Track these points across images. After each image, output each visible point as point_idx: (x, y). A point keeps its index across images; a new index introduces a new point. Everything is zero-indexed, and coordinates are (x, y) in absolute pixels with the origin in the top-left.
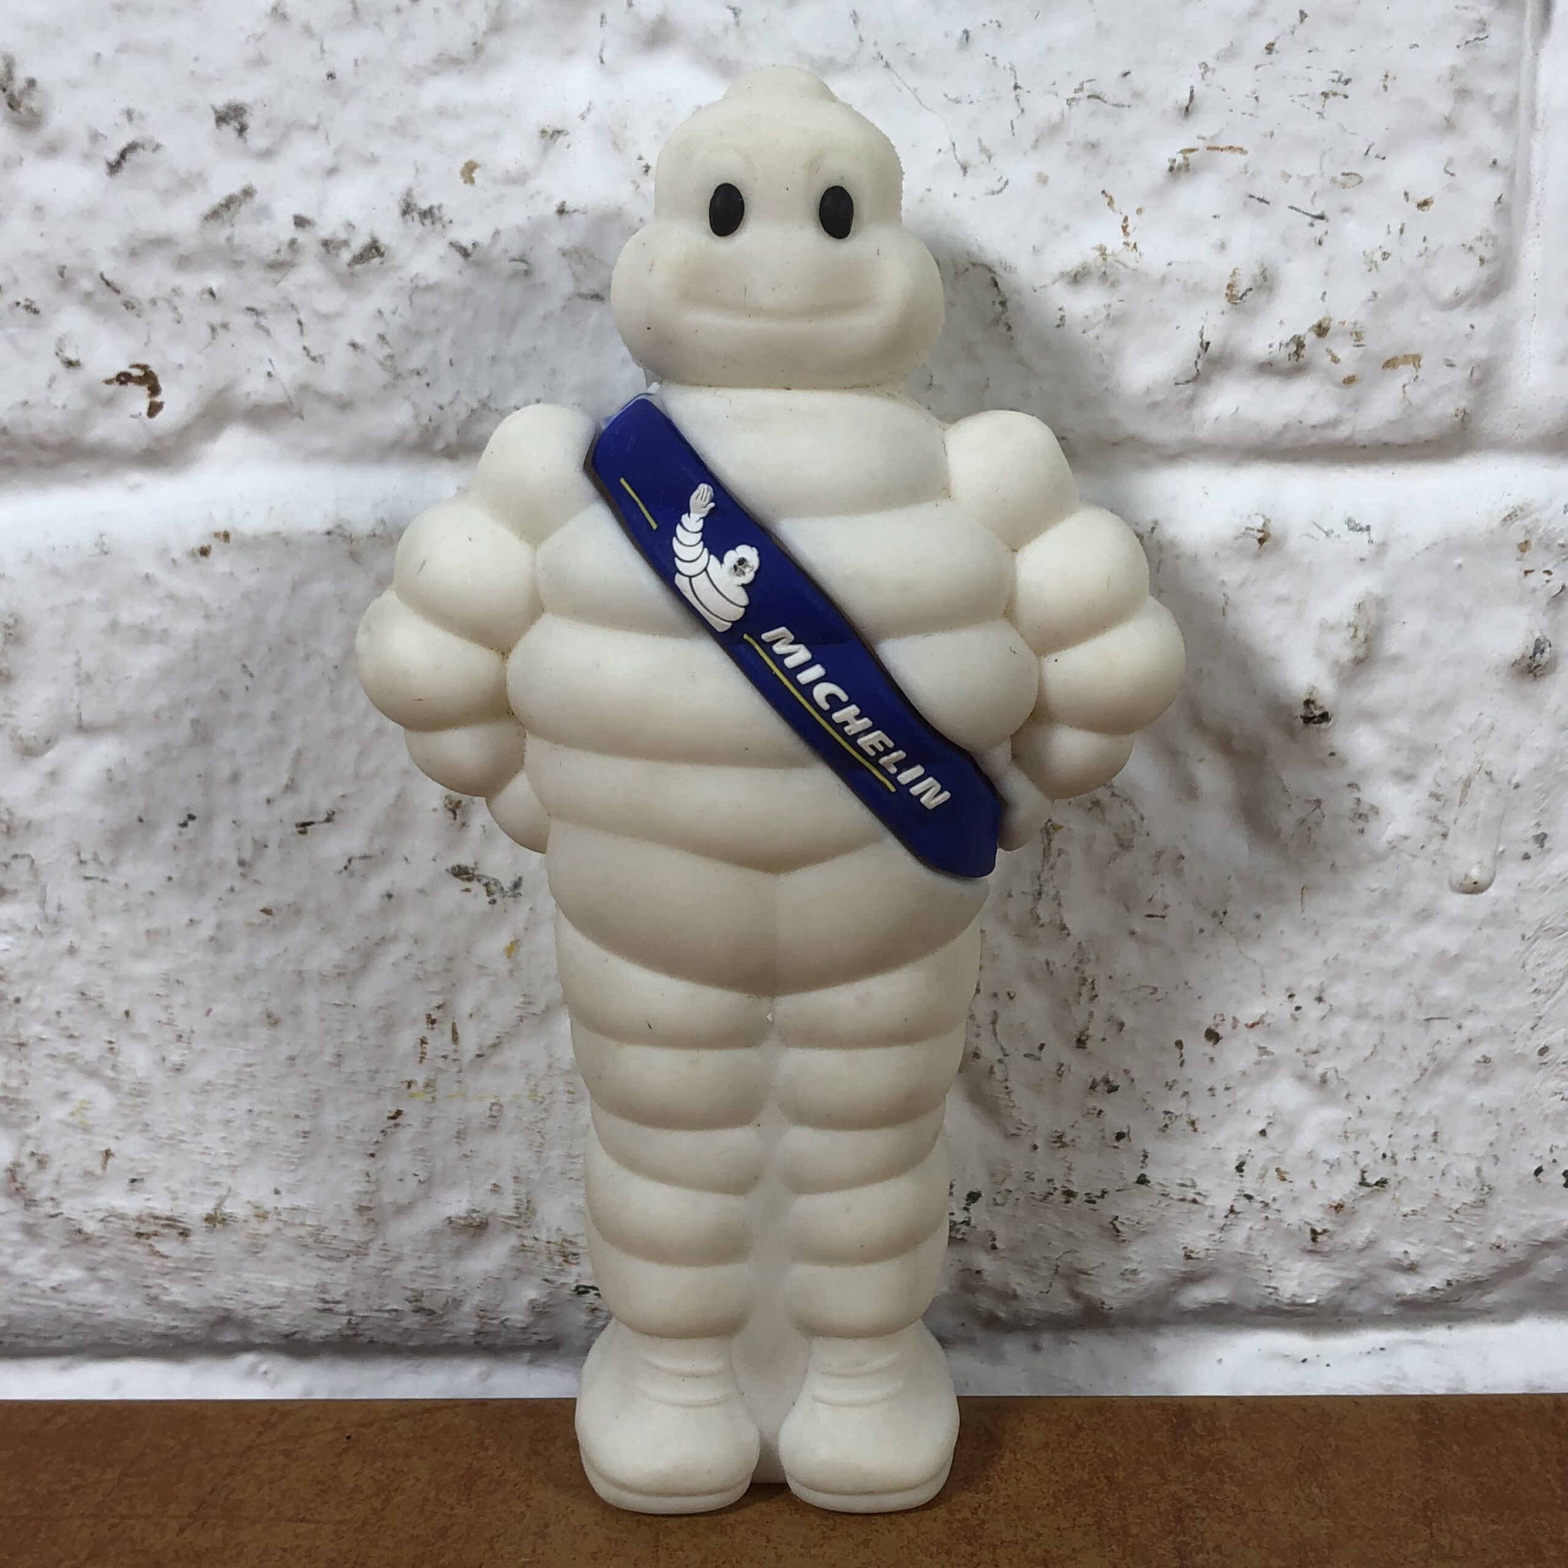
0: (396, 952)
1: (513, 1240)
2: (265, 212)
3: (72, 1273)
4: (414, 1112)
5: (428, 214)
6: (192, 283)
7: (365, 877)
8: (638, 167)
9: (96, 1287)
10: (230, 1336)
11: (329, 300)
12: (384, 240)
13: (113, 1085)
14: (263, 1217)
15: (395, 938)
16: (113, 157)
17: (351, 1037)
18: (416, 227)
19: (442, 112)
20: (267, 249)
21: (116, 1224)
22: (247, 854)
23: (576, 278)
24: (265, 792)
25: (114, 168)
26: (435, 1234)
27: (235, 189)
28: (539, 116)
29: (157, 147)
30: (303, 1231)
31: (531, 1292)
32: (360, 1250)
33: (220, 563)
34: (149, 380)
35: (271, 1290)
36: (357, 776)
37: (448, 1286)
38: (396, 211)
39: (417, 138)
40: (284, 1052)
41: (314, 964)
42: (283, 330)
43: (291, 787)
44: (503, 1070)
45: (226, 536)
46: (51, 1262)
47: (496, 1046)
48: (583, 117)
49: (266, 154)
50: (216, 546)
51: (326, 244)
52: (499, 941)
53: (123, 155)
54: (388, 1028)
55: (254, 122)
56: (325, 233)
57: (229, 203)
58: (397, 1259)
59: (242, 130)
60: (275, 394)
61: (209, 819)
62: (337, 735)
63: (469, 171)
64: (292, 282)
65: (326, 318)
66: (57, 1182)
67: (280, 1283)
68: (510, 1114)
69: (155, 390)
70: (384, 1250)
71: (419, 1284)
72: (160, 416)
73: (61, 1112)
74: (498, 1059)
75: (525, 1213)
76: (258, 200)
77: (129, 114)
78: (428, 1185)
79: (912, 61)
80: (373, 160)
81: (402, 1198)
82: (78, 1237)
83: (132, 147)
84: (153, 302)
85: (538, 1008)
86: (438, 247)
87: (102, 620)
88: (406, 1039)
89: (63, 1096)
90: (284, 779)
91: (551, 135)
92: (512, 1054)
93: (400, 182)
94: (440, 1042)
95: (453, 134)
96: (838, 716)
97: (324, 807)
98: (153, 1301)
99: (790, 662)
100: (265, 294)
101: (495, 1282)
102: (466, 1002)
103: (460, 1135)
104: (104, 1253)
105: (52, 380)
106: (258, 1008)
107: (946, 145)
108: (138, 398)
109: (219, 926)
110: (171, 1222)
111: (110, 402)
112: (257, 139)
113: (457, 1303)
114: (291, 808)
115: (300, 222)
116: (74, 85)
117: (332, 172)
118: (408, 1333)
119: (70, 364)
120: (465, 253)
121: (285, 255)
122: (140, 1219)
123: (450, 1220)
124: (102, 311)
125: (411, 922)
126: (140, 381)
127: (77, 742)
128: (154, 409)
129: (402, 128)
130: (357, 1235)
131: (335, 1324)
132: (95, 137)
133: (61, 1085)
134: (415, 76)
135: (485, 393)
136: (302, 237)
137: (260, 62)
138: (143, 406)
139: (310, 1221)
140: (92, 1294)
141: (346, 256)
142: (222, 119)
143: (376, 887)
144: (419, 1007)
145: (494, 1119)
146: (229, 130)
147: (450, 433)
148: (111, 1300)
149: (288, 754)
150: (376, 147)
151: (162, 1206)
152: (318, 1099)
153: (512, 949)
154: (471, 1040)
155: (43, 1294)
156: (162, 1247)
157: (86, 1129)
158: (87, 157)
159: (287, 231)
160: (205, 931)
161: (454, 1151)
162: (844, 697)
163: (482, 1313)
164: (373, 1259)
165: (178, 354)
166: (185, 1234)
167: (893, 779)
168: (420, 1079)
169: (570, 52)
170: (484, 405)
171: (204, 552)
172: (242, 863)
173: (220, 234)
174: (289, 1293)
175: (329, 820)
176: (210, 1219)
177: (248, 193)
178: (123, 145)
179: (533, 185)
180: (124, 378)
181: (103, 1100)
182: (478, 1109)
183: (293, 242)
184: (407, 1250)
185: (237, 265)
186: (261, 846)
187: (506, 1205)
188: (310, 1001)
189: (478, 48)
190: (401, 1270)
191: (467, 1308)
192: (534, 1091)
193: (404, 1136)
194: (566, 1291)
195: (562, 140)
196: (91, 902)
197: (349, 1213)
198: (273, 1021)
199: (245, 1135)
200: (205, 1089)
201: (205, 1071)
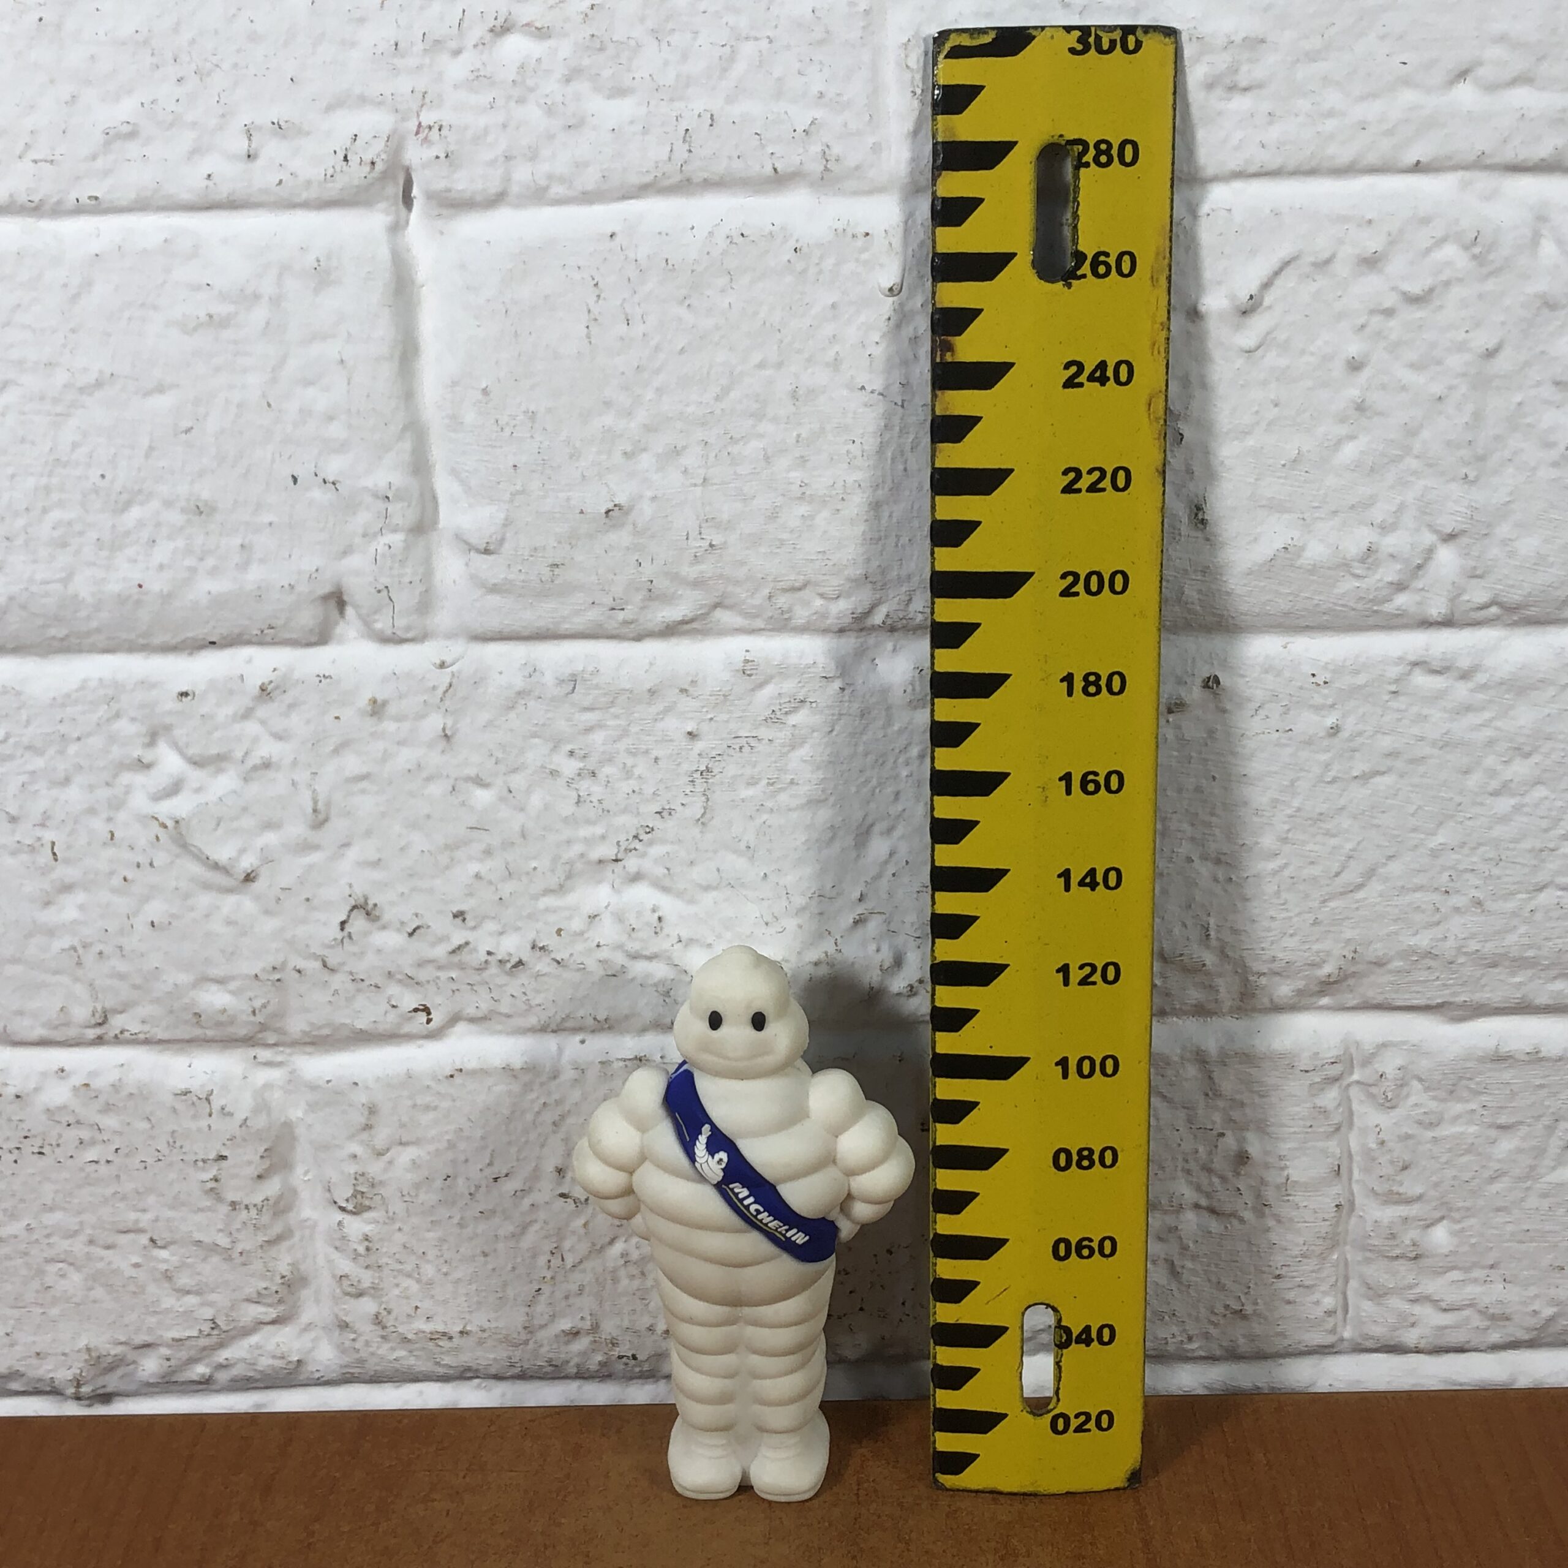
0: (536, 1227)
1: (590, 1338)
2: (475, 950)
3: (402, 1353)
4: (546, 1289)
5: (542, 948)
6: (444, 975)
7: (523, 1198)
8: (629, 929)
9: (412, 1358)
10: (469, 1374)
11: (502, 979)
12: (524, 959)
13: (418, 1281)
14: (484, 1331)
15: (536, 1221)
16: (410, 930)
17: (519, 1260)
18: (538, 953)
19: (547, 910)
20: (475, 964)
21: (421, 1335)
22: (472, 1190)
23: (605, 970)
24: (480, 1166)
25: (411, 935)
26: (556, 1336)
27: (462, 942)
28: (588, 909)
29: (429, 927)
30: (501, 1336)
31: (599, 1357)
32: (526, 1342)
33: (458, 1080)
34: (427, 1010)
35: (488, 1359)
36: (518, 1160)
37: (563, 1356)
38: (529, 947)
39: (537, 920)
40: (490, 1267)
41: (501, 1232)
42: (483, 991)
43: (490, 1164)
44: (584, 1271)
45: (461, 1070)
46: (393, 1349)
47: (581, 1262)
48: (606, 907)
49: (474, 928)
50: (456, 1074)
51: (500, 961)
52: (581, 1222)
53: (414, 930)
54: (534, 1256)
55: (468, 917)
56: (500, 958)
57: (459, 948)
58: (541, 1346)
59: (464, 920)
60: (480, 1014)
61: (455, 1177)
62: (509, 1143)
63: (559, 932)
64: (486, 974)
65: (501, 986)
66: (396, 1319)
67: (492, 1356)
68: (587, 1289)
69: (429, 1013)
70: (536, 1342)
71: (551, 1355)
72: (432, 1023)
73: (396, 1292)
74: (581, 1267)
75: (595, 1328)
76: (471, 946)
77: (417, 915)
78: (553, 1317)
79: (743, 885)
80: (518, 929)
81: (543, 1323)
82: (405, 1340)
83: (418, 928)
84: (428, 982)
85: (598, 1247)
86: (548, 960)
87: (410, 1103)
88: (542, 1260)
89: (397, 1285)
90: (488, 1161)
91: (593, 917)
92: (588, 1265)
93: (532, 936)
94: (556, 1262)
95: (552, 918)
96: (760, 1217)
97: (504, 1172)
98: (438, 1364)
99: (741, 1196)
100: (475, 978)
101: (583, 1354)
102: (567, 1245)
103: (567, 1297)
104: (417, 1346)
105: (386, 1012)
106: (478, 1251)
107: (758, 915)
108: (422, 1017)
109: (462, 1218)
110: (444, 1334)
111: (410, 1018)
112: (470, 923)
113: (568, 1362)
114: (490, 1173)
115: (489, 953)
116: (392, 904)
117: (501, 933)
118: (546, 1373)
119: (394, 1006)
120: (558, 963)
121: (483, 966)
122: (431, 1333)
123: (563, 1331)
124: (406, 986)
125: (542, 1215)
126: (423, 1010)
127: (400, 1148)
128: (429, 1021)
129: (531, 917)
130: (524, 1337)
131: (517, 1370)
132: (402, 923)
133: (396, 1281)
134: (536, 897)
135: (567, 1012)
136: (489, 958)
137: (471, 895)
138: (425, 1020)
139: (504, 1332)
140: (412, 1361)
141: (509, 965)
142: (455, 916)
143: (527, 1202)
144: (548, 1246)
145: (581, 1290)
146: (459, 920)
147: (553, 1026)
148: (420, 1363)
149: (489, 1151)
150: (519, 924)
151: (441, 1328)
152: (505, 1284)
153: (585, 1225)
154: (570, 1260)
155: (390, 1362)
156: (441, 1343)
157: (408, 1298)
158: (398, 930)
159: (483, 957)
160: (456, 1220)
161: (564, 1303)
162: (762, 1209)
163: (578, 1366)
164: (531, 1345)
165: (439, 1000)
166: (451, 1338)
167: (784, 1235)
168: (549, 1275)
169: (600, 882)
170: (568, 1016)
171: (452, 1076)
172: (470, 1194)
173: (456, 959)
174: (495, 1359)
175: (506, 1176)
176: (461, 1332)
177: (467, 943)
178: (414, 926)
179: (586, 935)
180: (416, 1010)
181: (414, 1287)
182: (574, 1288)
183: (486, 962)
184: (545, 1342)
185: (463, 969)
186: (478, 1187)
187: (587, 1325)
188: (501, 1246)
189: (561, 886)
190: (544, 1350)
191: (572, 1364)
192: (597, 1280)
193: (543, 1299)
194: (613, 1358)
195: (597, 918)
196: (407, 1210)
197: (520, 1329)
198: (485, 1254)
199: (475, 1299)
200: (458, 1281)
201: (457, 1274)
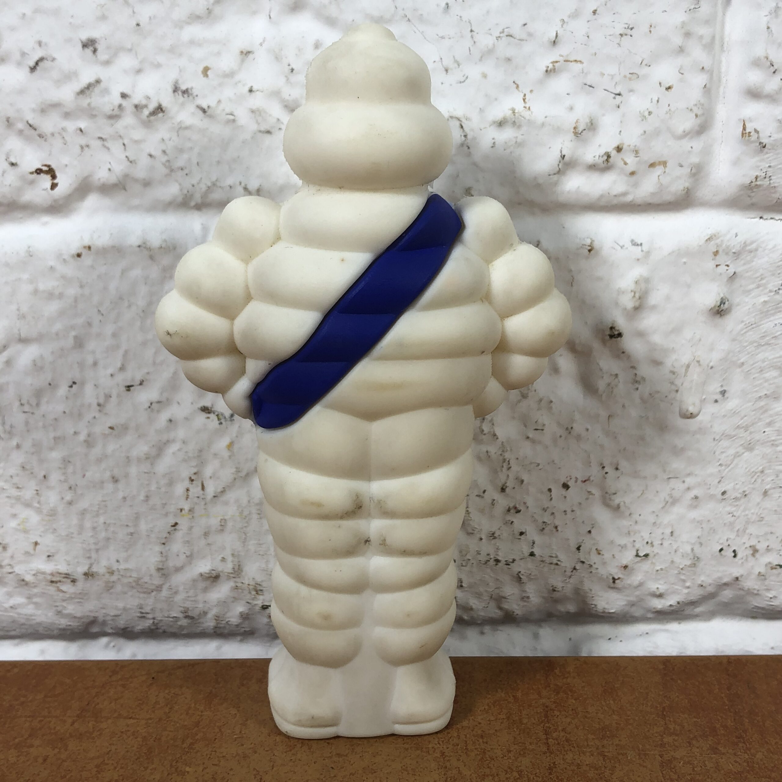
0: (174, 448)
1: (232, 584)
2: (106, 91)
3: (19, 600)
4: (184, 524)
5: (186, 92)
6: (71, 125)
7: (158, 411)
8: (287, 69)
9: (31, 606)
10: (95, 629)
11: (138, 134)
12: (164, 105)
13: (39, 511)
14: (112, 573)
15: (174, 441)
16: (32, 63)
17: (153, 488)
18: (180, 98)
19: (192, 42)
20: (107, 109)
21: (41, 577)
22: (101, 401)
23: (258, 123)
24: (110, 371)
25: (33, 69)
26: (194, 581)
27: (92, 80)
28: (240, 44)
29: (54, 60)
30: (131, 580)
31: (241, 608)
32: (159, 588)
33: (87, 260)
34: (51, 172)
35: (116, 608)
36: (154, 363)
37: (201, 605)
38: (170, 90)
39: (180, 55)
40: (121, 495)
41: (135, 453)
42: (116, 147)
43: (122, 369)
44: (226, 503)
45: (89, 248)
46: (10, 595)
47: (223, 492)
48: (261, 45)
49: (107, 63)
50: (84, 252)
51: (136, 106)
52: (224, 442)
53: (37, 63)
54: (171, 483)
55: (100, 47)
56: (136, 102)
57: (89, 87)
58: (176, 593)
59: (95, 51)
60: (113, 179)
61: (83, 383)
62: (144, 344)
63: (206, 71)
64: (120, 125)
65: (137, 142)
66: (12, 557)
67: (121, 605)
68: (230, 524)
69: (54, 177)
70: (170, 589)
71: (188, 604)
72: (57, 190)
73: (13, 524)
74: (224, 498)
75: (238, 571)
76: (102, 85)
77: (40, 43)
78: (190, 557)
79: (421, 18)
80: (158, 66)
81: (179, 564)
82: (23, 583)
83: (41, 59)
84: (53, 135)
85: (243, 474)
86: (191, 108)
87: (30, 288)
88: (179, 489)
89: (14, 516)
90: (119, 365)
91: (246, 54)
92: (231, 496)
93: (172, 76)
94: (195, 490)
95: (198, 53)
97: (138, 378)
98: (59, 613)
100: (107, 130)
101: (223, 603)
102: (208, 471)
103: (206, 534)
104: (35, 590)
105: (4, 172)
106: (108, 474)
107: (438, 59)
108: (46, 181)
109: (89, 435)
110: (67, 576)
111: (32, 182)
112: (102, 55)
113: (205, 613)
114: (123, 379)
115: (124, 96)
116: (13, 29)
117: (139, 71)
118: (181, 627)
119: (13, 164)
120: (204, 111)
121: (116, 112)
122: (52, 574)
123: (201, 575)
124: (28, 139)
125: (181, 433)
126: (47, 172)
127: (19, 346)
128: (54, 186)
129: (172, 50)
130: (157, 581)
131: (147, 623)
132: (23, 54)
133: (13, 511)
134: (179, 25)
135: (214, 179)
136: (124, 103)
137: (104, 18)
138: (48, 184)
139: (135, 575)
140: (30, 610)
141: (146, 112)
142: (85, 46)
143: (164, 417)
144: (186, 472)
145: (223, 526)
146: (89, 51)
147: (198, 198)
148: (39, 612)
149: (121, 352)
150: (160, 59)
151: (63, 568)
152: (137, 517)
153: (230, 446)
154: (211, 490)
155: (6, 610)
156: (64, 588)
157: (26, 531)
158: (19, 64)
159: (118, 100)
160: (82, 437)
161: (203, 542)
163: (217, 618)
164: (165, 593)
165: (65, 160)
166: (74, 581)
168: (186, 507)
169: (254, 13)
170: (214, 184)
171: (79, 255)
172: (99, 405)
173: (84, 102)
174: (125, 609)
175: (141, 384)
176: (86, 574)
177: (98, 82)
178: (36, 58)
179: (237, 77)
180: (39, 171)
181: (34, 518)
182: (214, 522)
183: (120, 106)
184: (181, 588)
185: (93, 116)
186: (108, 397)
187: (228, 567)
188: (133, 470)
189: (209, 11)
190: (179, 598)
191: (210, 615)
192: (241, 513)
193: (179, 535)
194: (258, 608)
195: (251, 56)
196: (27, 423)
197: (153, 571)
198: (115, 480)
199: (103, 534)
200: (83, 513)
201: (83, 504)
